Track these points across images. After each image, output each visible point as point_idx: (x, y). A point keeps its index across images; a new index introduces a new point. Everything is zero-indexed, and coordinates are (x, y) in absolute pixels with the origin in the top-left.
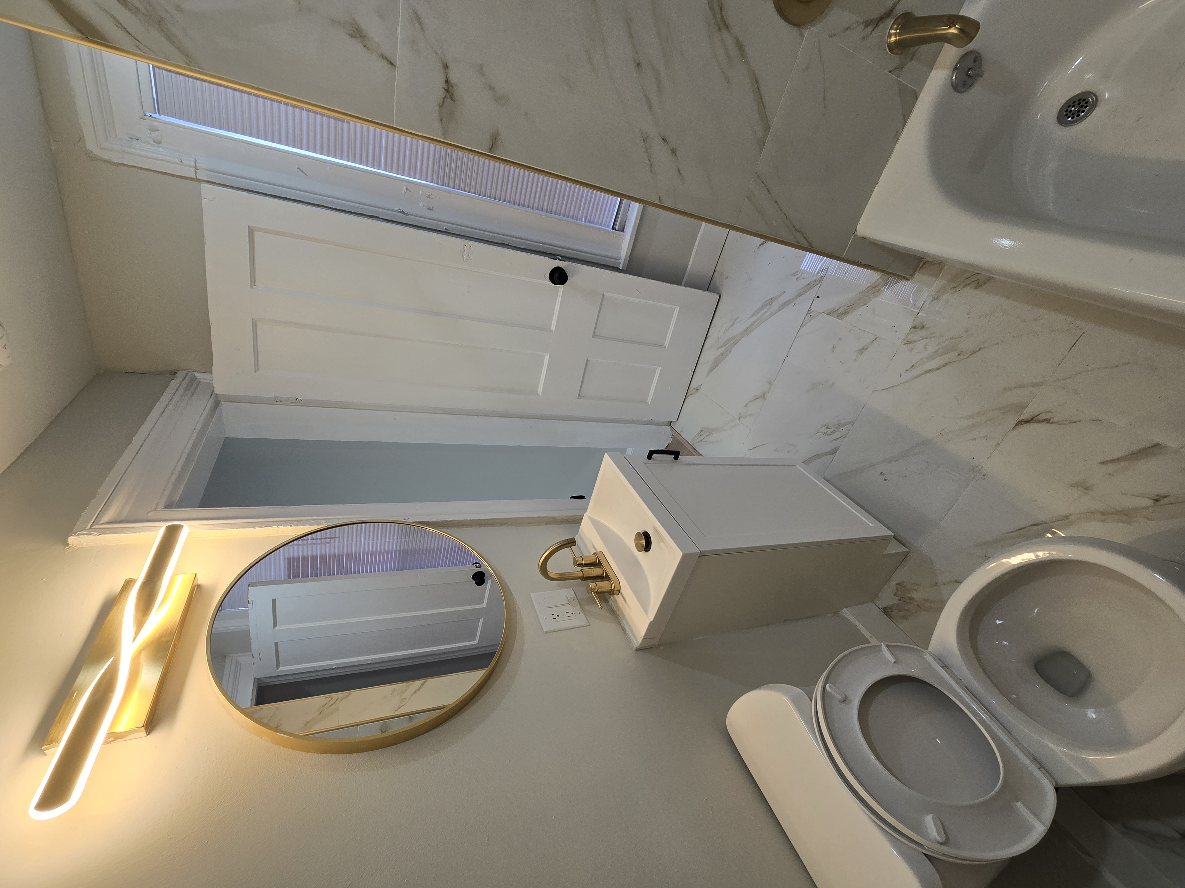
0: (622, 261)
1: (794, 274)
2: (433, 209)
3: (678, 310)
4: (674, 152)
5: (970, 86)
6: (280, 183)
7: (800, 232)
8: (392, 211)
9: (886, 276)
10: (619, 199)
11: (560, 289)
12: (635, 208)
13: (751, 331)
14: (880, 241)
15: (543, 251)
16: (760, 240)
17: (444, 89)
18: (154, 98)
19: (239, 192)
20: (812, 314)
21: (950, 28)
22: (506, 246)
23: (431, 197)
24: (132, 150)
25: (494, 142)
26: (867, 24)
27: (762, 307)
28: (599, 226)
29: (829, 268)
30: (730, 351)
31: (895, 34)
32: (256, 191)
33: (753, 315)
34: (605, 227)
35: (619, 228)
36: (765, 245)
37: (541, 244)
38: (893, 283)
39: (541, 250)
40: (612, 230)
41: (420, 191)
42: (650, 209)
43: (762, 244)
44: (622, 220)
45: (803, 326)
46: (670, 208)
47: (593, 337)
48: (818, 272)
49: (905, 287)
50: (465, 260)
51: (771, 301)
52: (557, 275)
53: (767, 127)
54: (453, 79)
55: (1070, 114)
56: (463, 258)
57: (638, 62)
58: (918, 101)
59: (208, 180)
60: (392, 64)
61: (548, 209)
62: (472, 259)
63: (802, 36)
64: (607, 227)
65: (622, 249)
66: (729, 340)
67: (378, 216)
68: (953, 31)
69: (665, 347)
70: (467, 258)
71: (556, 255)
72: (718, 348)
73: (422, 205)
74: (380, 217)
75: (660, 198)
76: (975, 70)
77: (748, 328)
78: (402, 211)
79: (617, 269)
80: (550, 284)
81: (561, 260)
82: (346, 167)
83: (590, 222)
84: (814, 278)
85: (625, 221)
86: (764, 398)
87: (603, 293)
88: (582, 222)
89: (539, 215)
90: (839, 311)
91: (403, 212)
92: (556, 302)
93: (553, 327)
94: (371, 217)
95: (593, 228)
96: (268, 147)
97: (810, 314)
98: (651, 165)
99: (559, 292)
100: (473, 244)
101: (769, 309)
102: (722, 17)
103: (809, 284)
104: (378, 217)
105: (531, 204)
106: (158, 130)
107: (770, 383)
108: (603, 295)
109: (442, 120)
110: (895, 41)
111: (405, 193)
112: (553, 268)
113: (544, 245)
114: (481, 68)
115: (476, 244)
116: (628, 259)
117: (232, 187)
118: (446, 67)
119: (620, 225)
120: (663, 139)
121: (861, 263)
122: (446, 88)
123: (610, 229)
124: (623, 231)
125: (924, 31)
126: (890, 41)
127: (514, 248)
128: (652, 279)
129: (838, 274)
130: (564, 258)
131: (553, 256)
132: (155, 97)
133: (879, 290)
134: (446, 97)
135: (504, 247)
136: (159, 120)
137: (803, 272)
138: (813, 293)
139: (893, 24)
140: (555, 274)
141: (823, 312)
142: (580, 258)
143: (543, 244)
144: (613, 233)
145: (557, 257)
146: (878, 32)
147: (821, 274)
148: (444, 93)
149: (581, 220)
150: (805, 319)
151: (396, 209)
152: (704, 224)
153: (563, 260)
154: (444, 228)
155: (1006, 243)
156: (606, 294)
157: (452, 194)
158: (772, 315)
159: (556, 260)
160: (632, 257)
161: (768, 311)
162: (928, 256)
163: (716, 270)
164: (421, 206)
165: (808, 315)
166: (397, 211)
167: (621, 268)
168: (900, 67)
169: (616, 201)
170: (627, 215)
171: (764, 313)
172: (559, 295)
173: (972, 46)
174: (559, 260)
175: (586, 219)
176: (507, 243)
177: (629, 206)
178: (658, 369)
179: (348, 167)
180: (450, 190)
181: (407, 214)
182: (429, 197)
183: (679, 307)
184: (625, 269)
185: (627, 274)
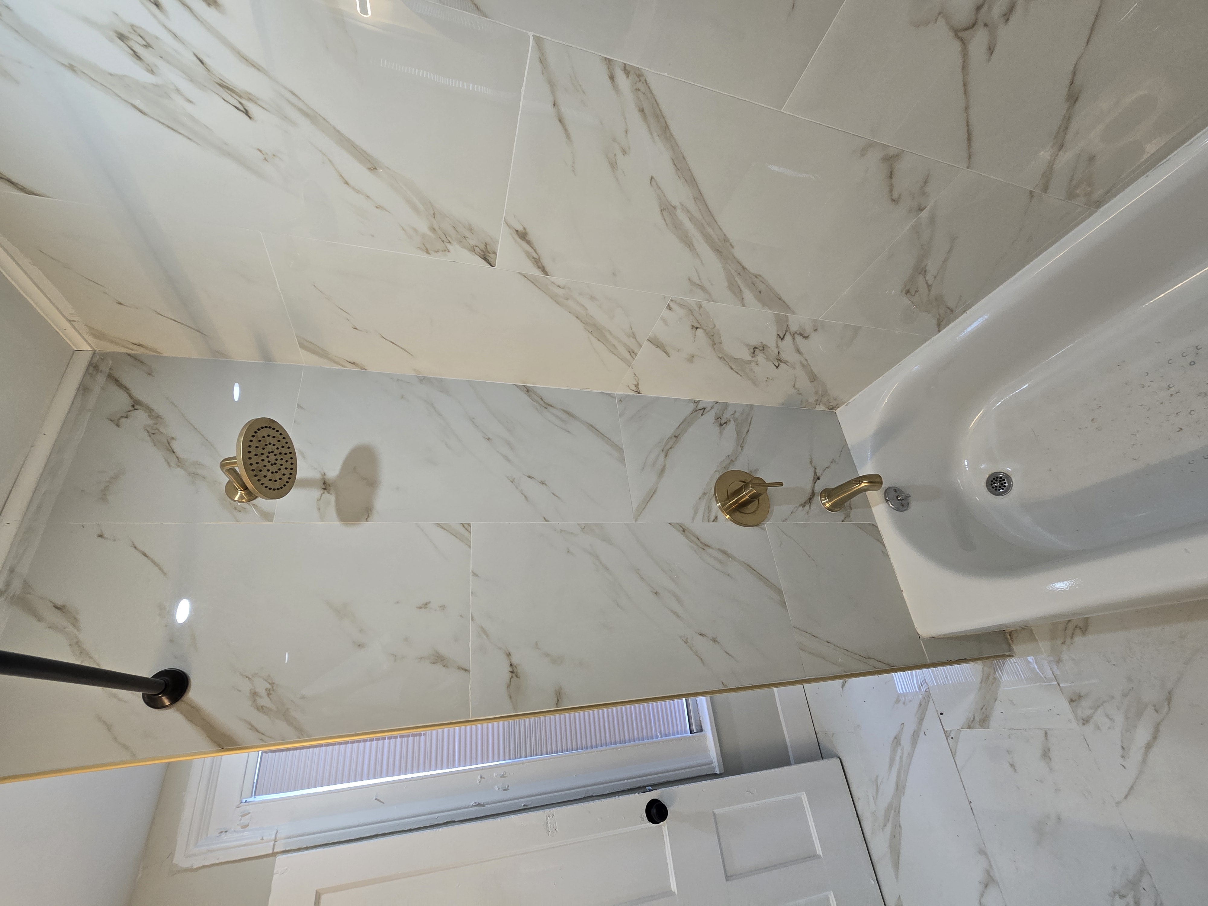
0: (716, 764)
1: (898, 701)
2: (509, 788)
3: (806, 796)
4: (714, 640)
5: (908, 504)
6: (356, 823)
7: (869, 658)
8: (468, 807)
9: (988, 662)
10: (684, 700)
11: (663, 827)
12: (703, 702)
13: (904, 787)
14: (950, 634)
15: (630, 787)
16: (839, 682)
17: (510, 672)
18: (254, 783)
19: (314, 851)
20: (952, 735)
21: (860, 484)
22: (591, 798)
23: (505, 775)
24: (218, 845)
25: (559, 696)
26: (803, 505)
27: (894, 751)
28: (676, 736)
29: (925, 679)
30: (900, 826)
31: (827, 502)
32: (331, 842)
33: (891, 765)
34: (683, 734)
35: (697, 730)
36: (847, 684)
37: (626, 781)
38: (1002, 666)
39: (628, 787)
40: (691, 734)
41: (494, 774)
42: (716, 696)
43: (843, 686)
44: (696, 721)
45: (955, 752)
46: (737, 688)
47: (727, 880)
48: (920, 689)
49: (1018, 664)
50: (551, 835)
51: (897, 741)
52: (655, 811)
53: (779, 592)
54: (515, 662)
55: (998, 488)
56: (548, 833)
57: (655, 592)
58: (879, 528)
59: (284, 850)
60: (466, 670)
61: (622, 740)
62: (558, 830)
63: (764, 529)
64: (685, 734)
65: (709, 751)
66: (888, 810)
67: (453, 820)
68: (863, 485)
69: (819, 857)
70: (552, 832)
71: (645, 787)
72: (883, 830)
73: (498, 788)
74: (456, 821)
75: (722, 683)
76: (902, 495)
77: (897, 785)
78: (477, 803)
79: (714, 776)
80: (651, 826)
81: (652, 791)
82: (422, 778)
83: (666, 736)
84: (921, 696)
85: (700, 720)
86: (993, 880)
87: (713, 812)
88: (659, 739)
89: (615, 750)
90: (977, 719)
91: (479, 805)
92: (665, 847)
93: (674, 887)
94: (447, 824)
95: (672, 740)
96: (349, 789)
97: (951, 737)
98: (701, 659)
99: (664, 831)
100: (556, 810)
101: (902, 750)
102: (701, 542)
103: (920, 705)
104: (454, 822)
105: (603, 742)
106: (249, 813)
107: (982, 852)
108: (714, 815)
109: (511, 697)
110: (830, 505)
111: (480, 782)
112: (647, 804)
113: (629, 781)
114: (537, 643)
115: (558, 809)
116: (721, 759)
117: (307, 848)
118: (509, 655)
119: (696, 726)
120: (701, 635)
121: (951, 661)
122: (511, 670)
123: (689, 734)
124: (702, 731)
125: (844, 493)
126: (827, 507)
127: (598, 797)
128: (756, 771)
129: (940, 681)
130: (655, 786)
131: (641, 789)
132: (255, 781)
133: (995, 679)
134: (512, 677)
135: (588, 801)
136: (253, 803)
137: (904, 695)
138: (931, 712)
139: (821, 498)
140: (652, 811)
141: (962, 728)
142: (670, 779)
143: (627, 779)
144: (693, 737)
145: (647, 788)
146: (814, 507)
147: (923, 689)
148: (511, 674)
149: (657, 737)
150: (950, 745)
151: (472, 804)
152: (775, 689)
153: (654, 790)
154: (523, 805)
155: (1061, 585)
156: (717, 811)
157: (526, 764)
158: (911, 756)
159: (647, 792)
160: (723, 754)
161: (903, 753)
162: (1006, 627)
163: (816, 732)
164: (496, 790)
165: (948, 738)
166: (473, 806)
167: (718, 773)
168: (848, 516)
169: (682, 702)
170: (699, 714)
171: (901, 758)
172: (664, 835)
173: (885, 485)
174: (650, 790)
175: (661, 734)
176: (591, 795)
177: (697, 703)
178: (829, 896)
179: (424, 777)
180: (523, 760)
181: (483, 805)
182: (503, 776)
183: (804, 793)
184: (723, 772)
185: (728, 776)
